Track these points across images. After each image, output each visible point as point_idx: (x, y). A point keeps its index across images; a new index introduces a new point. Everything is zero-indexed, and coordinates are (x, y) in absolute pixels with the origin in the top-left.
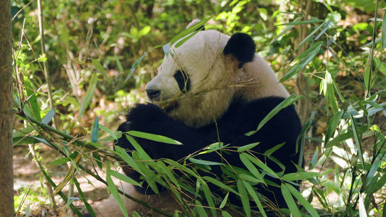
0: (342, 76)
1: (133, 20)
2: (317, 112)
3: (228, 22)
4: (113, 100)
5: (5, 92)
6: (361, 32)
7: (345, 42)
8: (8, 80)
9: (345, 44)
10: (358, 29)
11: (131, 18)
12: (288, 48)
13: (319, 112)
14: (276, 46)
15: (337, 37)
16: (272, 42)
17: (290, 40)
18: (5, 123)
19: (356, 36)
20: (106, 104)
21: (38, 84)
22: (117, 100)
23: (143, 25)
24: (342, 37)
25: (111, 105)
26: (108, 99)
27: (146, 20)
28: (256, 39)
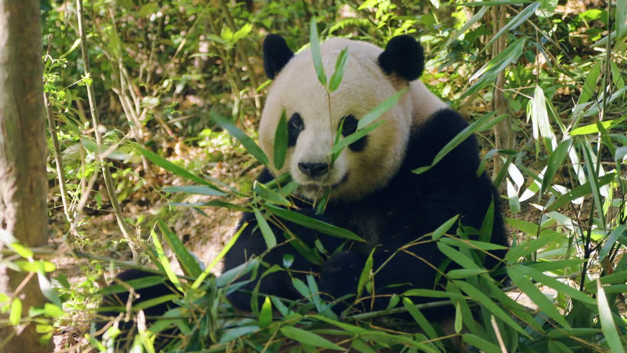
0: (563, 95)
1: (224, 15)
2: (525, 153)
3: (379, 14)
4: (195, 144)
5: (34, 135)
6: (592, 23)
7: (567, 40)
8: (37, 117)
9: (566, 42)
10: (586, 17)
11: (220, 11)
12: (476, 52)
13: (529, 153)
14: (457, 50)
15: (553, 32)
16: (449, 42)
17: (478, 40)
18: (35, 185)
19: (583, 29)
20: (183, 150)
21: (77, 121)
22: (201, 144)
23: (241, 22)
24: (562, 33)
25: (193, 152)
26: (187, 143)
27: (245, 14)
28: (424, 39)
